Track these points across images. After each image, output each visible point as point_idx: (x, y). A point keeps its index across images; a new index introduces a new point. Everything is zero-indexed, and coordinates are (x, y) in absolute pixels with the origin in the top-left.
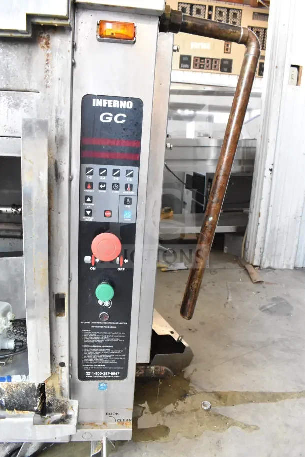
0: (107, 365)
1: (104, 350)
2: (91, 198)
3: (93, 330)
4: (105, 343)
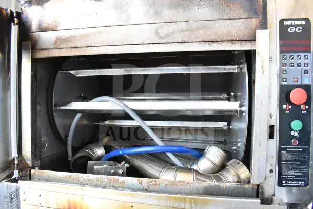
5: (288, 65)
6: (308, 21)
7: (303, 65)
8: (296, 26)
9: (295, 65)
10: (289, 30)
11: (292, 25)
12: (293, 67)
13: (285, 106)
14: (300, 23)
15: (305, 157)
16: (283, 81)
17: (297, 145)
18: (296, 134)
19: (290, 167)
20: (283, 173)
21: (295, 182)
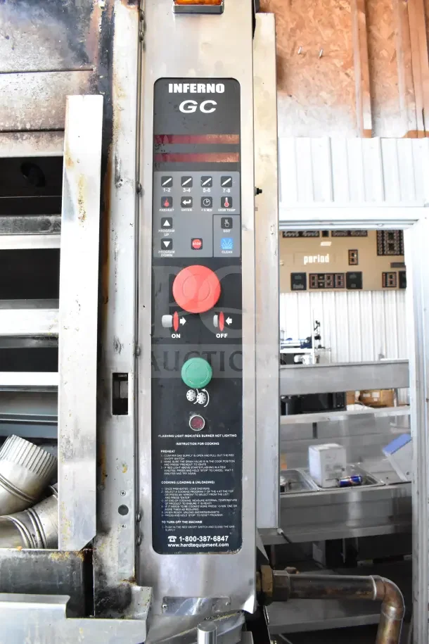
5: (176, 201)
6: (232, 85)
7: (217, 202)
8: (200, 97)
9: (197, 202)
10: (181, 108)
11: (188, 95)
12: (191, 210)
13: (167, 319)
14: (211, 88)
15: (228, 466)
16: (164, 248)
17: (204, 431)
18: (201, 399)
19: (188, 493)
20: (169, 513)
21: (204, 539)
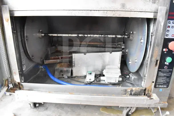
0: (164, 83)
1: (163, 79)
2: (169, 31)
3: (162, 72)
4: (164, 76)
